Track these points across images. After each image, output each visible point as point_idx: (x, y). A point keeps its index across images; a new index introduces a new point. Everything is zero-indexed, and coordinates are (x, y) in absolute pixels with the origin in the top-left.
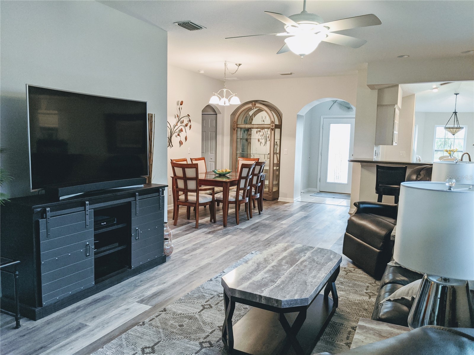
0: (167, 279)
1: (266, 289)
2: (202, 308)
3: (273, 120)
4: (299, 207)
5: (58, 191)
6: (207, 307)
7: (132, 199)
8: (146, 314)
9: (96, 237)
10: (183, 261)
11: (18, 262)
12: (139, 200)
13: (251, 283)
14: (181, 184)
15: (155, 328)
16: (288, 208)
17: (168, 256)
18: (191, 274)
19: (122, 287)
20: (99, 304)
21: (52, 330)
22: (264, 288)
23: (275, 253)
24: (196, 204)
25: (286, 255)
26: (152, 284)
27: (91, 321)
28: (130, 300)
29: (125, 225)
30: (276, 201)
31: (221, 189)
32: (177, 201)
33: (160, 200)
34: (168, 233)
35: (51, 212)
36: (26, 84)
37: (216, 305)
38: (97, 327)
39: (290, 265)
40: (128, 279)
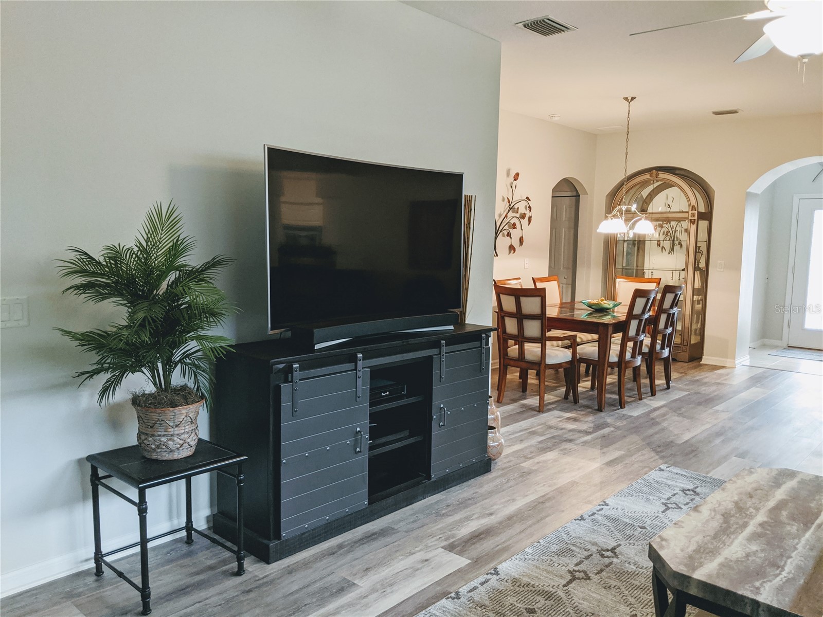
0: (495, 507)
1: (765, 585)
2: (569, 577)
3: (693, 203)
4: (747, 378)
5: (312, 334)
6: (581, 577)
7: (436, 351)
8: (460, 574)
9: (373, 417)
10: (523, 473)
11: (244, 457)
12: (446, 353)
13: (722, 565)
14: (511, 326)
15: (480, 609)
16: (725, 378)
17: (494, 460)
18: (541, 501)
19: (414, 514)
20: (375, 544)
21: (295, 587)
22: (760, 582)
23: (756, 490)
24: (540, 365)
25: (784, 497)
26: (468, 513)
27: (363, 576)
28: (430, 542)
29: (420, 399)
30: (698, 363)
31: (596, 337)
32: (504, 358)
33: (482, 355)
34: (493, 416)
35: (300, 371)
36: (264, 145)
37: (597, 573)
38: (374, 590)
39: (802, 525)
40: (424, 499)
